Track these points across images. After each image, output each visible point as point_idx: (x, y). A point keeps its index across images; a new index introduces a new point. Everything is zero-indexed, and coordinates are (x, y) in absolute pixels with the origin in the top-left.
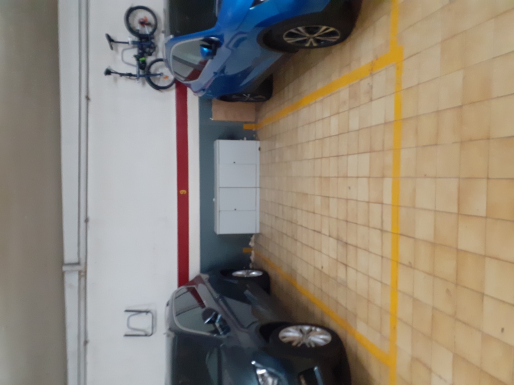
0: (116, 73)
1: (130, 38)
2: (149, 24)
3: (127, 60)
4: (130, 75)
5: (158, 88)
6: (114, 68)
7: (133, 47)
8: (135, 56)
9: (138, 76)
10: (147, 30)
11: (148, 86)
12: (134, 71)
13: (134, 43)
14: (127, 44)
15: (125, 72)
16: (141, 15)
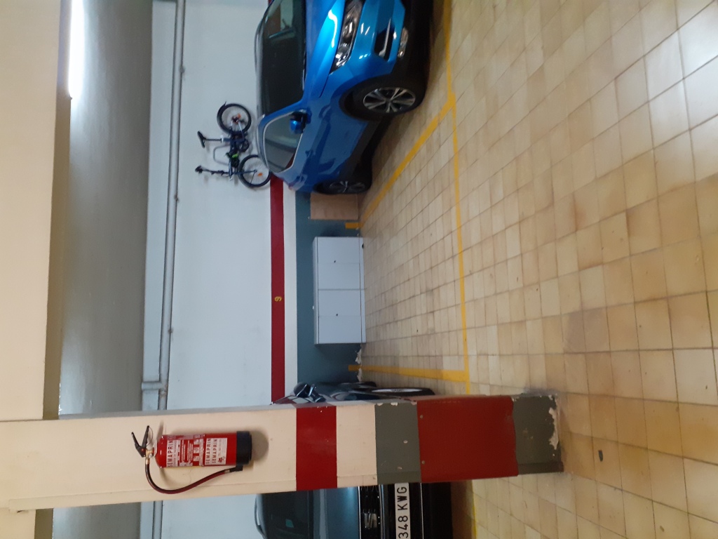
0: (208, 170)
1: (222, 135)
2: (242, 122)
3: (219, 157)
4: (222, 172)
5: (251, 186)
6: (204, 166)
7: (226, 145)
8: (228, 154)
9: (230, 174)
10: (241, 127)
11: (240, 183)
12: (226, 169)
13: (226, 140)
14: (219, 142)
15: (216, 170)
16: (234, 112)
